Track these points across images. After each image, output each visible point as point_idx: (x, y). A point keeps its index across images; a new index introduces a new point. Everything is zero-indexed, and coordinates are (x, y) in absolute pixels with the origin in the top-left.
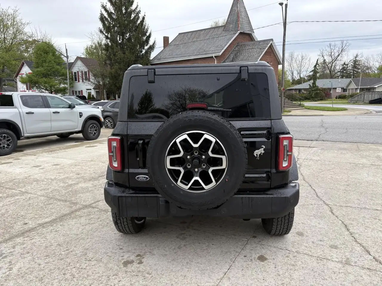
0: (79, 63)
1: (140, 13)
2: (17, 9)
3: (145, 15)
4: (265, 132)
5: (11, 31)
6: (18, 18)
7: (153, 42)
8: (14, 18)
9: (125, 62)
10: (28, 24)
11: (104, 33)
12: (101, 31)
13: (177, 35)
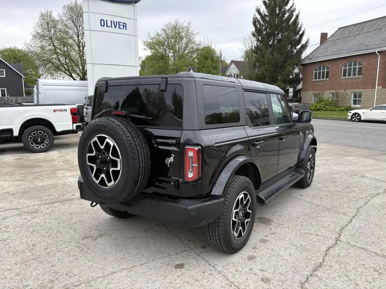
0: (233, 66)
1: (294, 11)
2: (191, 21)
3: (299, 13)
4: (174, 141)
5: (185, 41)
6: (191, 29)
7: (306, 41)
8: (188, 30)
9: (272, 63)
10: (197, 34)
11: (256, 35)
12: (254, 35)
13: (337, 30)
